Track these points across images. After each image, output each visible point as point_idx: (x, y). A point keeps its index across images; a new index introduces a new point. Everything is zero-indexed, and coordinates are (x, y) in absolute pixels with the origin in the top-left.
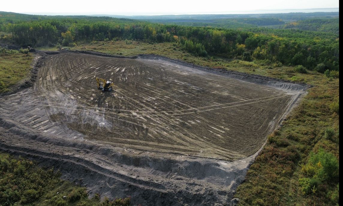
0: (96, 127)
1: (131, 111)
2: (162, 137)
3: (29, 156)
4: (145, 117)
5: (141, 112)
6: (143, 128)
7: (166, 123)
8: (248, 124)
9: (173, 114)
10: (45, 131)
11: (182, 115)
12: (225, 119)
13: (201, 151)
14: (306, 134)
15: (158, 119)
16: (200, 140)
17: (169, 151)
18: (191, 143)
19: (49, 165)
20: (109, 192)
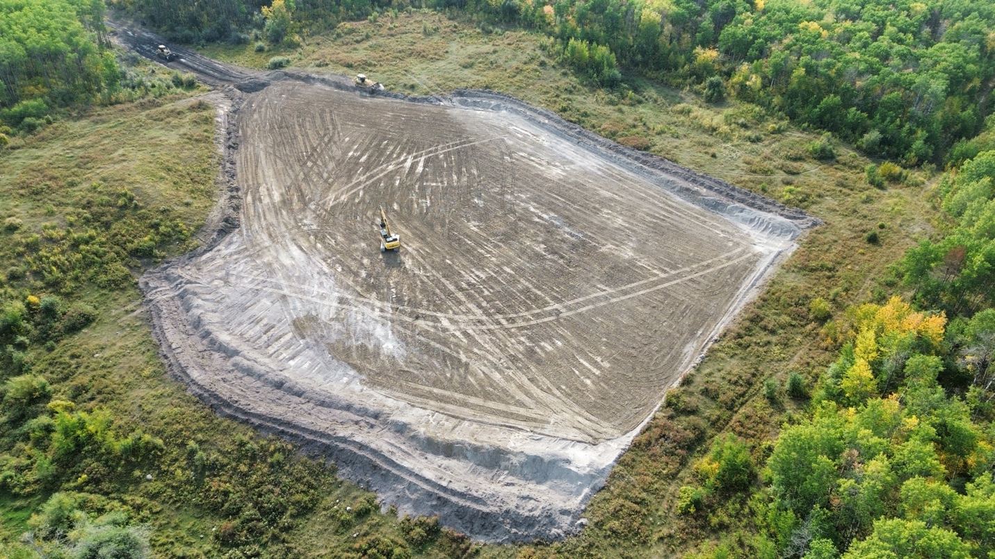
0: (379, 354)
1: (439, 314)
2: (491, 386)
3: (283, 432)
4: (465, 334)
5: (456, 317)
6: (459, 361)
7: (501, 350)
8: (646, 349)
9: (516, 325)
10: (292, 363)
11: (532, 327)
12: (608, 335)
13: (552, 421)
14: (736, 383)
15: (487, 337)
16: (554, 395)
17: (500, 420)
18: (538, 402)
19: (317, 452)
20: (409, 505)
